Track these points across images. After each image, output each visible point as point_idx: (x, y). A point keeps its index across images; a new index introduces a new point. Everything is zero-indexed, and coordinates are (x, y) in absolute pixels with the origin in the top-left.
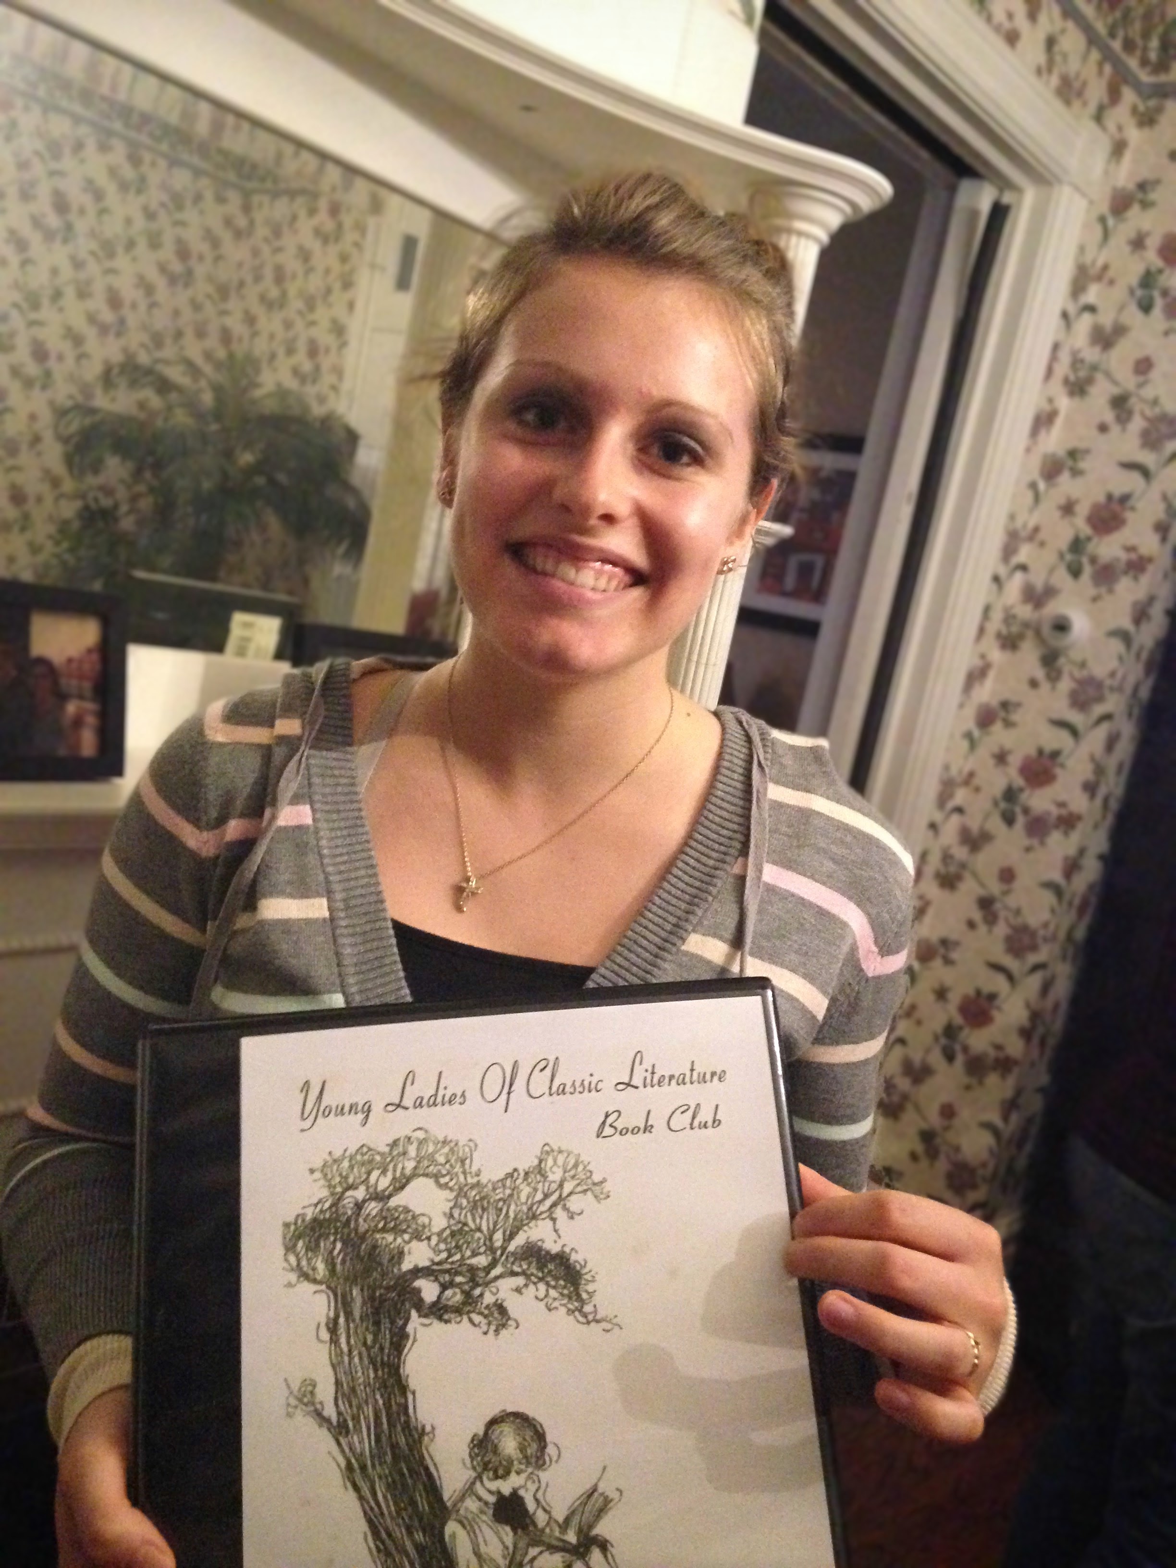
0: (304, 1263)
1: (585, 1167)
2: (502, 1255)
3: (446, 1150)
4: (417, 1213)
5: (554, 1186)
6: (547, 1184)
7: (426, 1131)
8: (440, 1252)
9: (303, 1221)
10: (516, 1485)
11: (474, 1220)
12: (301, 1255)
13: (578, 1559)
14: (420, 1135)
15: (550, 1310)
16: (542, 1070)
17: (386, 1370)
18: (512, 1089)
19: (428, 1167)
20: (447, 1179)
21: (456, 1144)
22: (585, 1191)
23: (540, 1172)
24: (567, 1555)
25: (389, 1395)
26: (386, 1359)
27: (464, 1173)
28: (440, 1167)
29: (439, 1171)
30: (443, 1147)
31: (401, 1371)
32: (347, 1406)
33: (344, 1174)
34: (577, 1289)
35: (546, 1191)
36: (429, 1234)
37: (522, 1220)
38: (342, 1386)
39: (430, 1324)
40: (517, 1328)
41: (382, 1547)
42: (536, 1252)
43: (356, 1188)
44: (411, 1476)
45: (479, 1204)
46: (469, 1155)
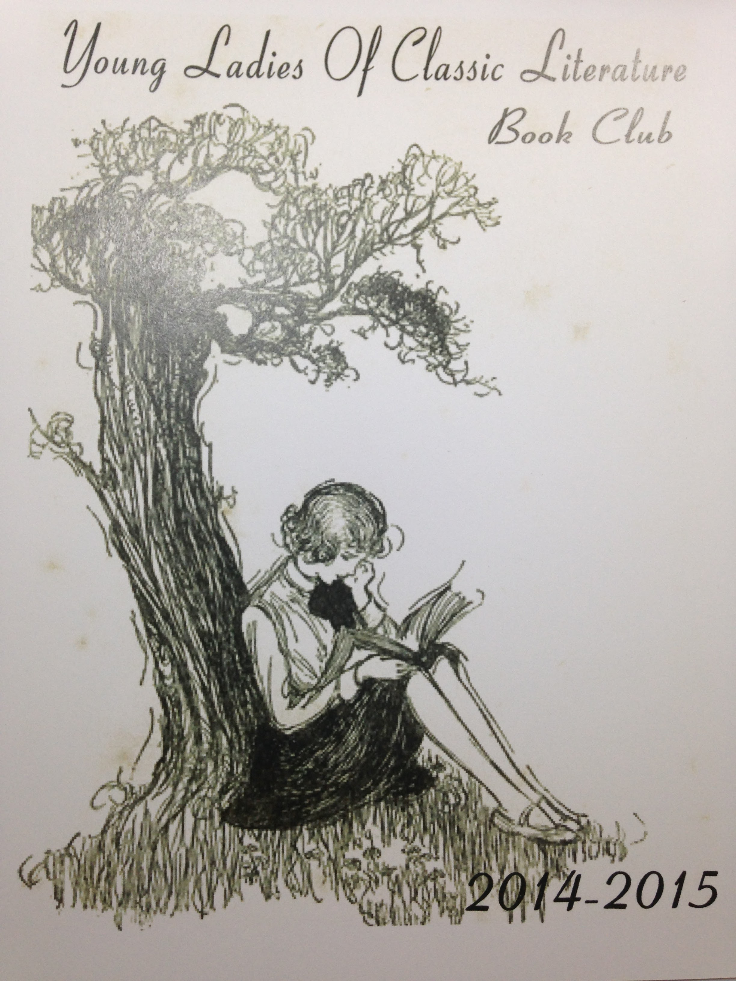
0: (61, 262)
1: (468, 181)
2: (342, 285)
3: (271, 137)
4: (225, 217)
5: (421, 203)
6: (411, 199)
7: (243, 109)
8: (256, 272)
9: (62, 207)
10: (343, 573)
11: (305, 237)
12: (57, 252)
13: (419, 670)
14: (236, 114)
15: (403, 362)
16: (415, 43)
17: (173, 414)
18: (370, 66)
19: (244, 158)
20: (270, 177)
21: (286, 133)
22: (464, 214)
23: (403, 183)
24: (405, 665)
25: (176, 445)
26: (173, 399)
27: (296, 173)
28: (261, 161)
29: (260, 166)
30: (265, 134)
31: (195, 417)
32: (116, 452)
33: (123, 152)
34: (442, 340)
35: (409, 208)
36: (241, 247)
37: (373, 244)
38: (111, 427)
39: (239, 362)
40: (355, 380)
41: (155, 631)
42: (390, 287)
43: (140, 173)
44: (200, 547)
45: (313, 215)
46: (303, 148)
